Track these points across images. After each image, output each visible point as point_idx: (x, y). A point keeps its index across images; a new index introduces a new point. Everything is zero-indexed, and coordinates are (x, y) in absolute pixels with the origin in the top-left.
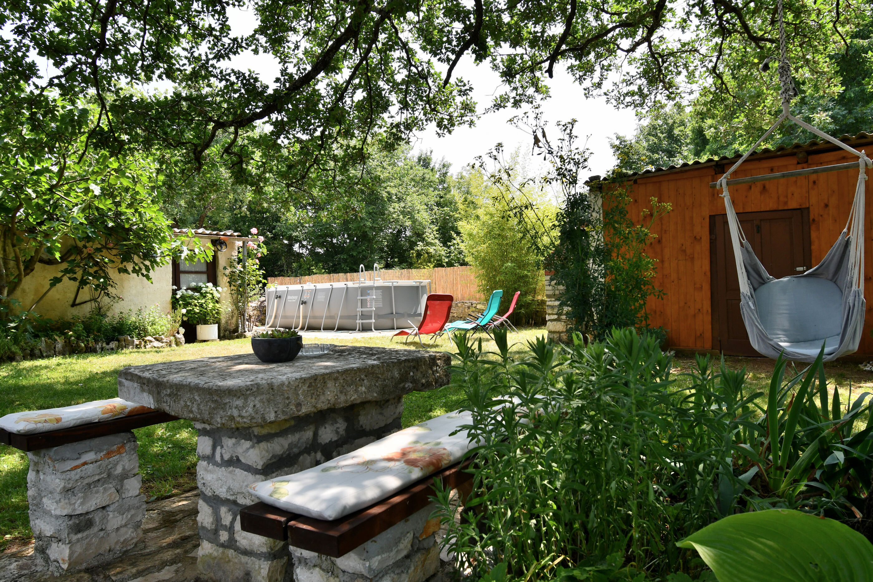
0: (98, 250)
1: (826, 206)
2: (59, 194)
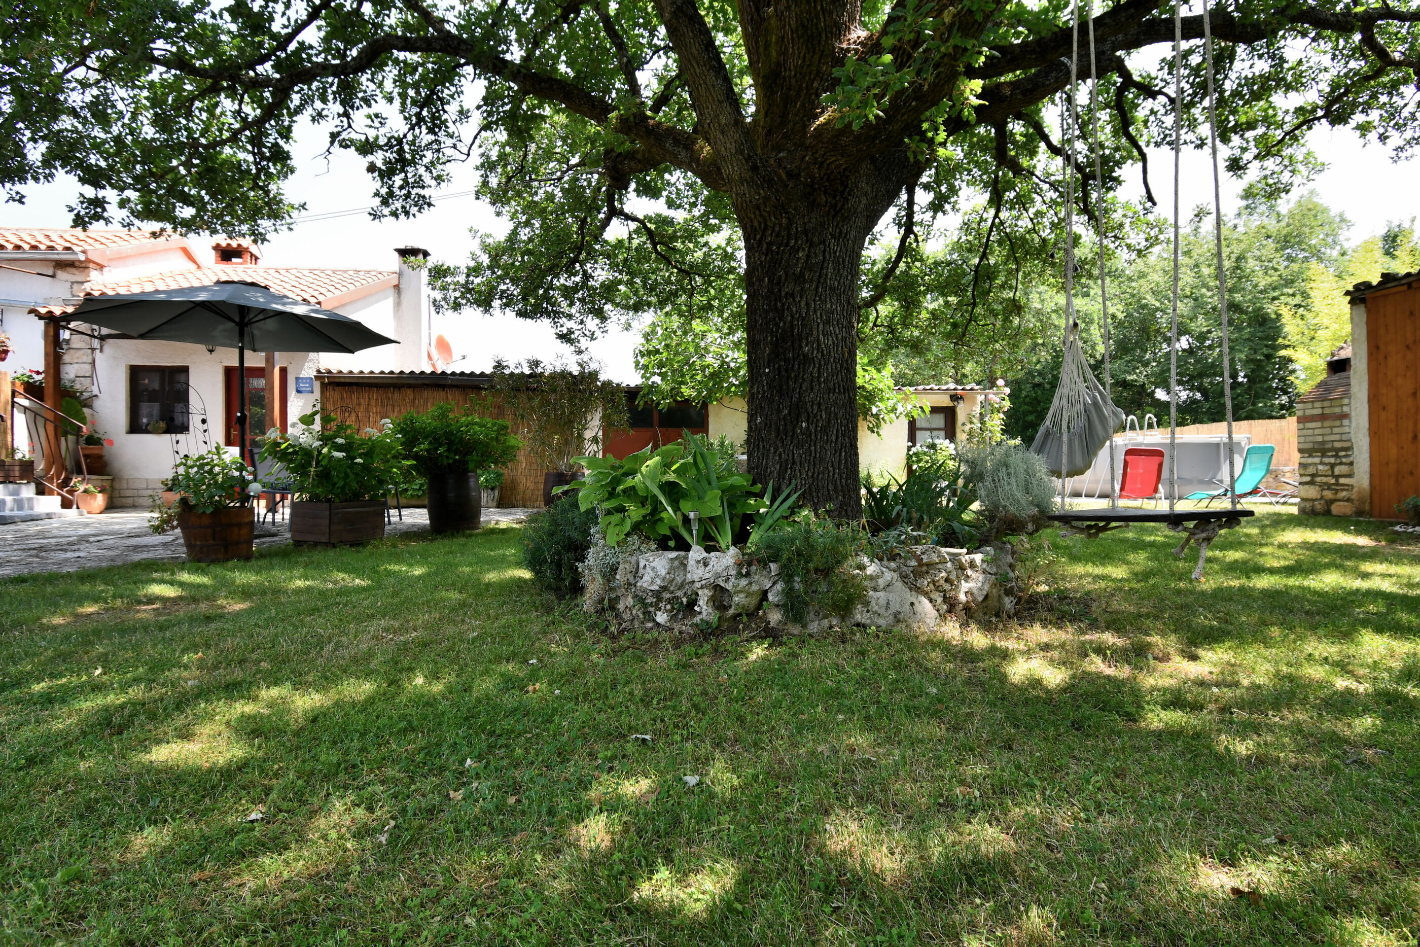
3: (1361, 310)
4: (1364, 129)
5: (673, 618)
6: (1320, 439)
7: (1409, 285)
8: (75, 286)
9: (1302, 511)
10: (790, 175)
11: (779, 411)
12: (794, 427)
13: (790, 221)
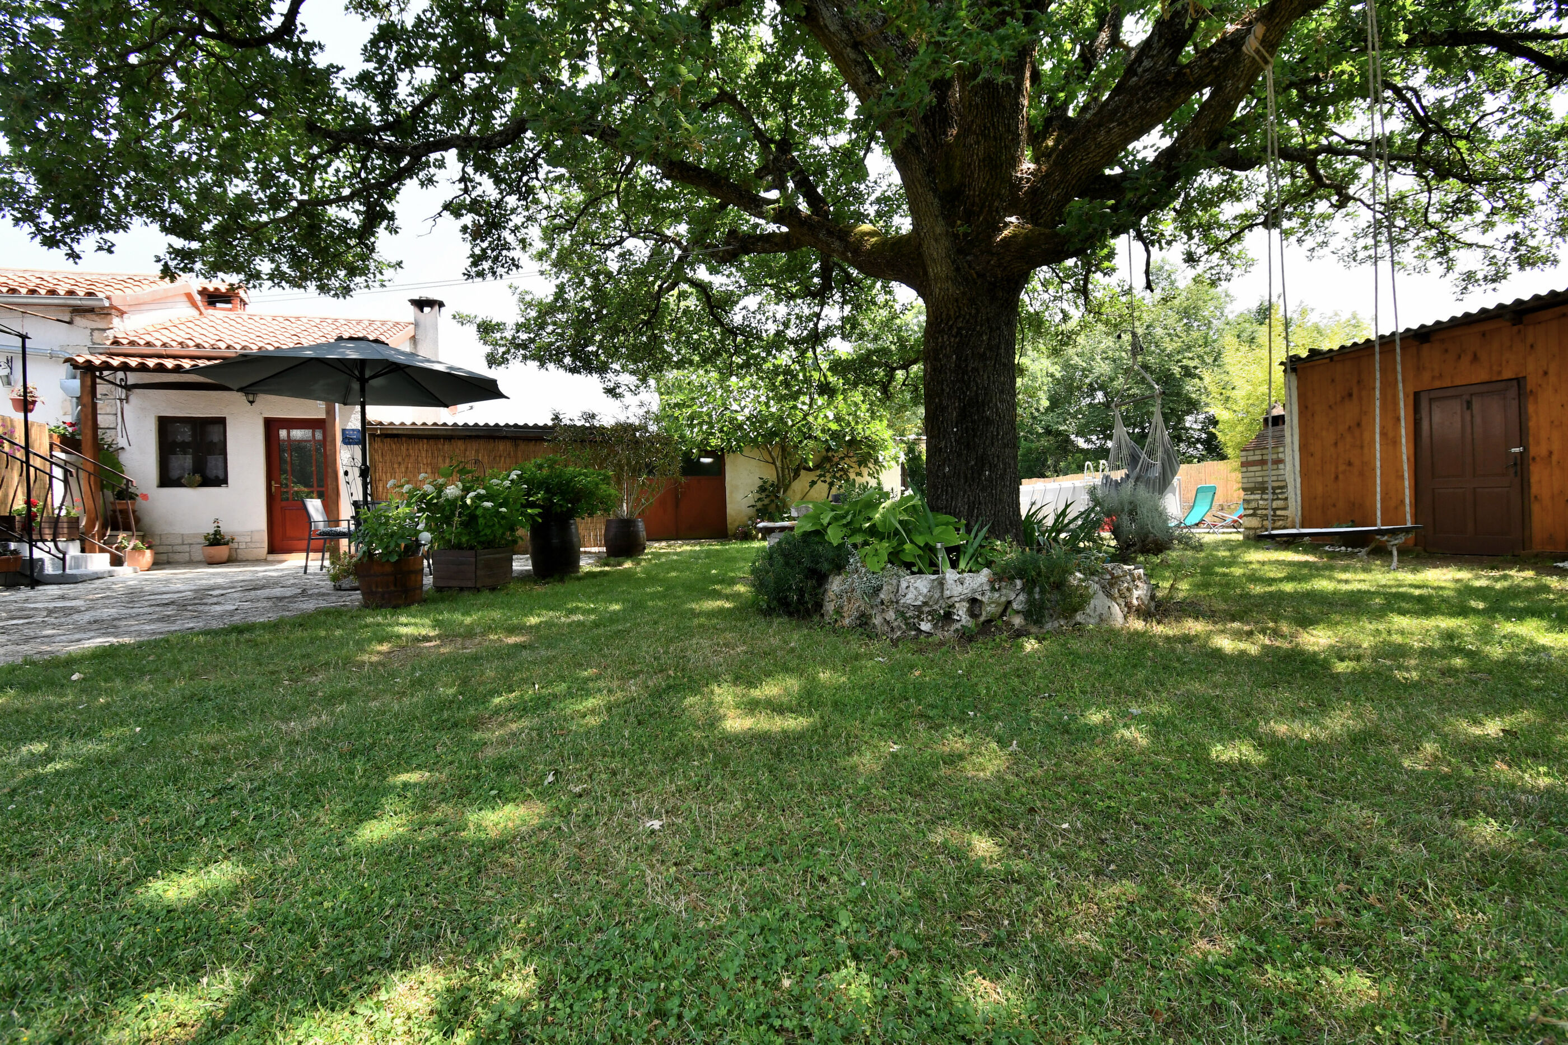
0: (842, 458)
1: (1546, 373)
2: (810, 419)
3: (1293, 378)
4: (1286, 234)
5: (935, 626)
6: (1260, 479)
7: (1331, 359)
8: (96, 334)
9: (1247, 538)
10: (979, 275)
11: (967, 462)
12: (980, 475)
13: (978, 311)
